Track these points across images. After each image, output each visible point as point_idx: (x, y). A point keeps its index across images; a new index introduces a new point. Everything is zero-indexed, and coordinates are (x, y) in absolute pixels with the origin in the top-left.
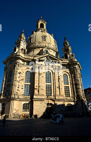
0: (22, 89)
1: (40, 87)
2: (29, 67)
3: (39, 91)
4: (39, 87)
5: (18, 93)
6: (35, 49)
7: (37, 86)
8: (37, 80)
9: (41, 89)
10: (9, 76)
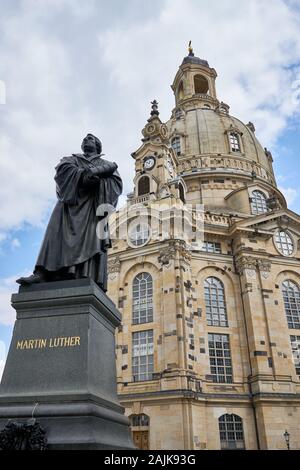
0: (202, 351)
1: (274, 345)
2: (213, 262)
3: (275, 364)
4: (270, 345)
5: (194, 370)
6: (206, 185)
7: (262, 343)
8: (258, 318)
9: (280, 354)
10: (135, 295)
